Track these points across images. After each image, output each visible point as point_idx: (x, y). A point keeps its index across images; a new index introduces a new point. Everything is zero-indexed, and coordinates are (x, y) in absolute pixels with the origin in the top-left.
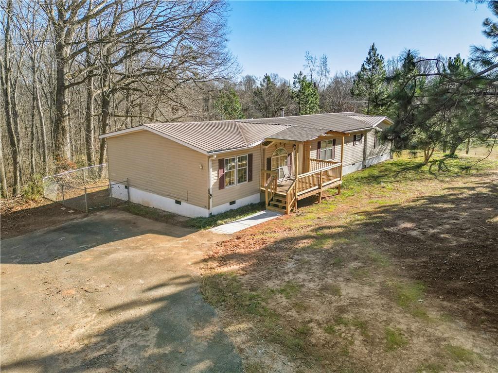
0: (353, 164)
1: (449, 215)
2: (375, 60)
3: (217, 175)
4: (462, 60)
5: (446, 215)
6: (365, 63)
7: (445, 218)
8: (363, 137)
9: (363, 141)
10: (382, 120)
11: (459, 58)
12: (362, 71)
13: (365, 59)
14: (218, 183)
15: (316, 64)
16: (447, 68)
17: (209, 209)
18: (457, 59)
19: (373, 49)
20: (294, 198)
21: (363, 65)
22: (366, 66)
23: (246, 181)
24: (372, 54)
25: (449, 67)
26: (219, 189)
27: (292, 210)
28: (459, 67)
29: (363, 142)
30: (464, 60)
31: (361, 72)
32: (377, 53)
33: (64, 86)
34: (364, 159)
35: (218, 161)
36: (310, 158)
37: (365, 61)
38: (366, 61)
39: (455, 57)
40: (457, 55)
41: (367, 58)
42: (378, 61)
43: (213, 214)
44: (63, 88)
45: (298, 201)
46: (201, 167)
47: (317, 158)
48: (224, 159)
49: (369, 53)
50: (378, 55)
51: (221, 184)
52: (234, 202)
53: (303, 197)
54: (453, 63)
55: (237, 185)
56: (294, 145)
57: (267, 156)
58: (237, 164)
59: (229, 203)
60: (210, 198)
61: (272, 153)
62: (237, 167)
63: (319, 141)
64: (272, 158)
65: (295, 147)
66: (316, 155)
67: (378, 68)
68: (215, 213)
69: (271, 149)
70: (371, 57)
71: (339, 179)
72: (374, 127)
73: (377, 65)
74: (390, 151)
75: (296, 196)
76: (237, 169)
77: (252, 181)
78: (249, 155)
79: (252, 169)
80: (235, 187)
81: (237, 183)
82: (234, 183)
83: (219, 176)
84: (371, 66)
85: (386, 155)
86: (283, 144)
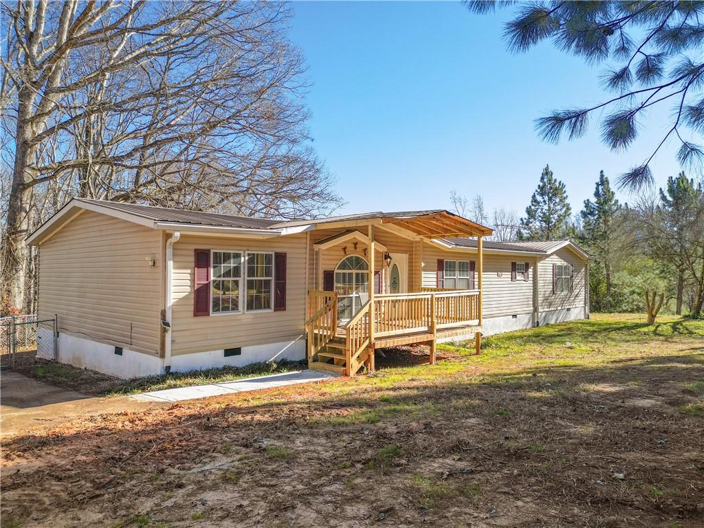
0: (515, 316)
2: (551, 188)
3: (189, 283)
4: (690, 181)
6: (536, 193)
8: (531, 270)
9: (531, 276)
10: (563, 246)
11: (684, 178)
12: (533, 205)
13: (537, 188)
14: (192, 302)
15: (466, 208)
16: (667, 194)
17: (163, 356)
19: (547, 173)
20: (367, 343)
21: (534, 196)
22: (539, 198)
23: (269, 307)
24: (546, 180)
25: (671, 191)
26: (195, 315)
27: (361, 369)
28: (686, 190)
29: (531, 279)
30: (692, 179)
31: (533, 207)
32: (554, 177)
33: (23, 184)
34: (535, 310)
35: (193, 253)
36: (423, 286)
37: (537, 191)
38: (539, 190)
39: (678, 176)
40: (680, 174)
41: (539, 186)
42: (556, 189)
43: (171, 370)
44: (21, 187)
45: (376, 351)
46: (151, 263)
47: (437, 286)
48: (210, 251)
49: (542, 179)
50: (555, 181)
51: (201, 302)
52: (236, 351)
53: (390, 344)
54: (675, 186)
55: (244, 313)
56: (387, 257)
57: (323, 266)
58: (244, 267)
59: (223, 351)
60: (165, 331)
61: (335, 262)
62: (244, 273)
63: (442, 258)
64: (336, 271)
65: (389, 260)
66: (435, 283)
67: (558, 200)
68: (183, 369)
69: (333, 253)
70: (544, 185)
71: (476, 322)
72: (549, 253)
73: (555, 195)
74: (585, 304)
75: (373, 339)
76: (247, 278)
77: (285, 310)
78: (276, 253)
79: (284, 285)
80: (239, 317)
81: (244, 308)
82: (235, 307)
83: (196, 285)
84: (546, 198)
85: (577, 311)
86: (360, 250)
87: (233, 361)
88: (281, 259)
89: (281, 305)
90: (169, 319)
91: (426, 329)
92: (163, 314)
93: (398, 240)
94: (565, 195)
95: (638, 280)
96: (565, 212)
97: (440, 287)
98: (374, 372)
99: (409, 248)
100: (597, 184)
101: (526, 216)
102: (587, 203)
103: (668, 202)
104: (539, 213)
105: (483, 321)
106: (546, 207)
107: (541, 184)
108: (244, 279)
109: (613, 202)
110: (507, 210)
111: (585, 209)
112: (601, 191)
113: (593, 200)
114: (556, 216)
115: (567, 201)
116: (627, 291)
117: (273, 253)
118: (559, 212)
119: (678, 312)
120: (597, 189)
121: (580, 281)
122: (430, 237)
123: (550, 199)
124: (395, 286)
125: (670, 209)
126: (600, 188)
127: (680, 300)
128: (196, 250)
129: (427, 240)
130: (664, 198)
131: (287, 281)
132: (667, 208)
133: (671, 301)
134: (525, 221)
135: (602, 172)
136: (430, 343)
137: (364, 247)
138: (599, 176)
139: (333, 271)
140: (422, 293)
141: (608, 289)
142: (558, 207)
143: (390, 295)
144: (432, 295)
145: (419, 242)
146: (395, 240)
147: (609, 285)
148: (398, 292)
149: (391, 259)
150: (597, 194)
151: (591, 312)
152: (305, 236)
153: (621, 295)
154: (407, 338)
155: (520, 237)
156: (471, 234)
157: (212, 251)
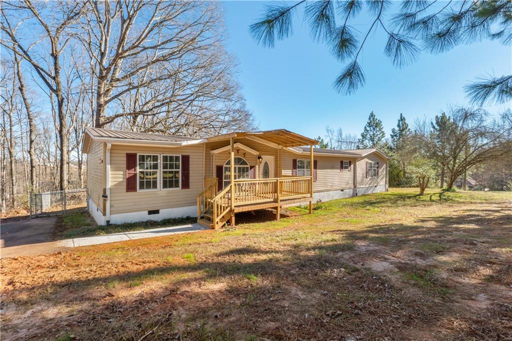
0: (342, 190)
1: (455, 238)
2: (374, 123)
3: (122, 173)
5: (450, 237)
7: (449, 241)
8: (352, 165)
9: (352, 168)
10: (372, 152)
11: (445, 116)
13: (366, 123)
14: (125, 184)
15: (334, 135)
16: (435, 125)
17: (104, 214)
18: (443, 116)
19: (372, 116)
20: (229, 209)
21: (365, 128)
22: (368, 129)
23: (178, 186)
24: (371, 119)
25: (437, 123)
26: (127, 191)
28: (446, 122)
29: (352, 170)
30: (449, 117)
31: (365, 133)
32: (376, 117)
33: (99, 125)
34: (355, 187)
35: (125, 156)
37: (367, 125)
39: (441, 115)
43: (111, 223)
45: (236, 214)
46: (101, 162)
48: (136, 154)
49: (370, 118)
50: (376, 119)
51: (131, 185)
52: (157, 212)
53: (246, 209)
54: (440, 120)
55: (160, 190)
56: (259, 158)
57: (216, 163)
58: (160, 164)
59: (147, 212)
60: (105, 201)
61: (224, 161)
62: (160, 167)
63: (295, 158)
64: (225, 166)
65: (261, 159)
66: (291, 173)
67: (378, 129)
68: (119, 223)
69: (223, 155)
70: (371, 122)
71: (309, 195)
72: (363, 156)
73: (376, 127)
74: (386, 183)
75: (233, 207)
76: (162, 170)
77: (189, 188)
78: (182, 156)
79: (188, 174)
80: (157, 193)
81: (160, 187)
82: (155, 186)
83: (127, 174)
84: (372, 128)
85: (381, 187)
86: (241, 153)
87: (154, 217)
88: (186, 160)
89: (186, 185)
90: (108, 193)
91: (272, 200)
92: (105, 190)
93: (268, 148)
94: (382, 127)
95: (421, 170)
96: (382, 136)
97: (294, 174)
98: (234, 226)
99: (274, 153)
100: (399, 121)
101: (361, 138)
102: (393, 131)
103: (436, 129)
104: (368, 136)
105: (314, 195)
106: (372, 133)
107: (369, 121)
108: (160, 170)
109: (407, 130)
110: (352, 135)
111: (392, 134)
112: (401, 124)
113: (397, 129)
114: (377, 138)
115: (383, 130)
116: (414, 176)
117: (180, 156)
118: (379, 136)
119: (442, 187)
120: (399, 123)
121: (383, 171)
122: (286, 147)
123: (374, 129)
124: (266, 174)
125: (438, 133)
126: (401, 122)
127: (442, 180)
128: (127, 154)
129: (284, 148)
130: (434, 127)
131: (190, 172)
132: (436, 132)
133: (438, 181)
134: (361, 141)
135: (401, 114)
136: (276, 208)
137: (244, 152)
138: (400, 116)
139: (222, 166)
140: (282, 178)
141: (404, 175)
142: (378, 133)
143: (251, 180)
144: (277, 180)
145: (280, 149)
146: (266, 148)
147: (405, 173)
148: (269, 178)
149: (262, 159)
150: (399, 126)
151: (389, 187)
152: (202, 145)
153: (411, 178)
154: (259, 205)
155: (358, 148)
156: (307, 144)
157: (138, 155)
